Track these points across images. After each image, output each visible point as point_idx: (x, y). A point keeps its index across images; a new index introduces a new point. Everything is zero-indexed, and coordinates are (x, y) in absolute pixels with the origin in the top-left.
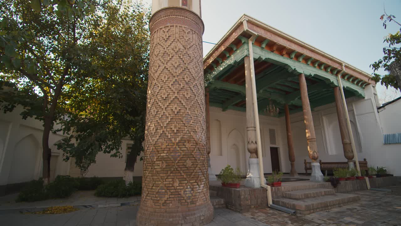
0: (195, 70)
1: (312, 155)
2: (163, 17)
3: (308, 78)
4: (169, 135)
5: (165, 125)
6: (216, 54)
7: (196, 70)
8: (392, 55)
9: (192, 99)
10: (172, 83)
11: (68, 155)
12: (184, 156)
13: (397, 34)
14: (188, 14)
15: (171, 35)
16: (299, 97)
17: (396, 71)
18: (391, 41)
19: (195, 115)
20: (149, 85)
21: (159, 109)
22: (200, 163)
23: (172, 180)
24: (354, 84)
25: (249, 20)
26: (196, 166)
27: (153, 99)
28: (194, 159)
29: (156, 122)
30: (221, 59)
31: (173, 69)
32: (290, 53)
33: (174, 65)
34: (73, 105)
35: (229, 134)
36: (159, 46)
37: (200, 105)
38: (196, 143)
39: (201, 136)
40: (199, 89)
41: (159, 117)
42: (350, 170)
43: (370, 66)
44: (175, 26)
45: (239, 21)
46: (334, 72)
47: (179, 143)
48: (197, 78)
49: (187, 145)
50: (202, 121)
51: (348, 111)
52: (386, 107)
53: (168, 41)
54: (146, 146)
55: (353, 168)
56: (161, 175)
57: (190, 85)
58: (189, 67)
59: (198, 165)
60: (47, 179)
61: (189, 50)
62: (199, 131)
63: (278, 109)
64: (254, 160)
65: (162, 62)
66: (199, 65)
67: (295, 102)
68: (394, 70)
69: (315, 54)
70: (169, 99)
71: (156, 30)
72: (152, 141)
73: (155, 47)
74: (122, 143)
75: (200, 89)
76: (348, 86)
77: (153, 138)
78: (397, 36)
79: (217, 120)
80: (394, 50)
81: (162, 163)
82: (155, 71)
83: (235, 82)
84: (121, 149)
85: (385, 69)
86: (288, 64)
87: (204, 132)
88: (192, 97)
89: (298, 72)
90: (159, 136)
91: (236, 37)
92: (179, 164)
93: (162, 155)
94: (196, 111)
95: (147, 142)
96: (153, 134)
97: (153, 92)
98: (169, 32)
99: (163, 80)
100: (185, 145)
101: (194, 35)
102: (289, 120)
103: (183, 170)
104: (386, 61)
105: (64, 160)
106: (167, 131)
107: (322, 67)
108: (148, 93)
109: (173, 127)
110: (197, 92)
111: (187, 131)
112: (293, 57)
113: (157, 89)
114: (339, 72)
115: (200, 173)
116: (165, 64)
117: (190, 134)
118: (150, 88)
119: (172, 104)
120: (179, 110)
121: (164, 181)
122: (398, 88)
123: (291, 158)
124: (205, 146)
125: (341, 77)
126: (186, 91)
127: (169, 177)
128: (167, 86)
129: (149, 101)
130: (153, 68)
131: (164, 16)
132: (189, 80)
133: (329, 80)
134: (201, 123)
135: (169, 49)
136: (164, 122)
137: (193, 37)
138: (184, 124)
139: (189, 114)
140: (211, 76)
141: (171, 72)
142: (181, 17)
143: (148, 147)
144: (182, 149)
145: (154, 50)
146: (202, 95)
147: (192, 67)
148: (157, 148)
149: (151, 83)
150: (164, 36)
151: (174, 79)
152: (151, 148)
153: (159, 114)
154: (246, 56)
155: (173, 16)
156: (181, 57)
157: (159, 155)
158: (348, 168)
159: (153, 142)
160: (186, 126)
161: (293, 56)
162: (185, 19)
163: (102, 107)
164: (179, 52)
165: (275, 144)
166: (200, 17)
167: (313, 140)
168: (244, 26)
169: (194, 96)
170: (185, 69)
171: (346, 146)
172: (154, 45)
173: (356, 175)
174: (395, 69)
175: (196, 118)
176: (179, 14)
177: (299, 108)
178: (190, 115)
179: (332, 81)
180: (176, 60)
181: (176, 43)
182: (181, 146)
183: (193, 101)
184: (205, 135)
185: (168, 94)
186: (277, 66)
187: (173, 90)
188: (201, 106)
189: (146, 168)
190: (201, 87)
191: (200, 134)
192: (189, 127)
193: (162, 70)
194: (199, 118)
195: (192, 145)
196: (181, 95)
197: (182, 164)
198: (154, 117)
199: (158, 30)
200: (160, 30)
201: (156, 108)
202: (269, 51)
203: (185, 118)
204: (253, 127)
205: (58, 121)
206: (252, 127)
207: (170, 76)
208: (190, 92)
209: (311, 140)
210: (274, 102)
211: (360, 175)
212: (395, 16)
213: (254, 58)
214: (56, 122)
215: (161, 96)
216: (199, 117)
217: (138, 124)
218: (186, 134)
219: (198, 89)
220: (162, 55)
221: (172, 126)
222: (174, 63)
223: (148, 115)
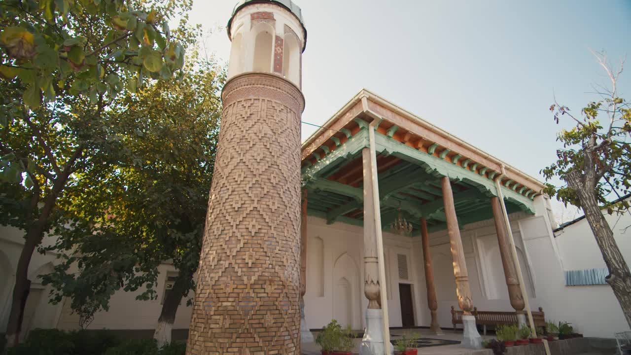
0: (287, 167)
1: (463, 304)
2: (244, 85)
3: (455, 183)
4: (240, 270)
5: (234, 254)
6: (321, 141)
7: (290, 166)
8: (569, 159)
9: (281, 212)
10: (251, 186)
11: (61, 293)
12: (262, 308)
13: (574, 131)
14: (281, 83)
15: (254, 113)
16: (441, 208)
17: (577, 183)
18: (565, 140)
19: (285, 239)
20: (214, 185)
21: (227, 226)
22: (288, 320)
23: (239, 350)
24: (519, 193)
25: (370, 97)
26: (280, 325)
27: (217, 208)
28: (277, 312)
29: (219, 247)
30: (328, 148)
31: (254, 163)
32: (427, 146)
33: (255, 158)
34: (83, 206)
35: (336, 261)
36: (234, 128)
37: (292, 221)
38: (283, 285)
39: (291, 273)
40: (292, 196)
41: (225, 240)
42: (520, 327)
43: (540, 171)
44: (261, 100)
45: (356, 98)
46: (491, 175)
47: (254, 284)
48: (291, 178)
49: (269, 288)
50: (294, 248)
51: (513, 233)
52: (565, 229)
53: (249, 121)
54: (199, 288)
55: (524, 324)
56: (220, 340)
57: (279, 189)
58: (278, 162)
59: (284, 323)
60: (14, 336)
61: (281, 136)
62: (289, 264)
63: (411, 225)
64: (375, 312)
65: (238, 152)
66: (294, 159)
67: (437, 215)
68: (573, 182)
69: (463, 149)
70: (243, 211)
71: (232, 103)
72: (210, 278)
73: (227, 128)
74: (158, 275)
75: (294, 195)
76: (511, 196)
77: (212, 275)
78: (574, 133)
79: (318, 238)
80: (571, 152)
81: (224, 319)
82: (224, 165)
83: (348, 181)
84: (156, 286)
85: (560, 177)
86: (424, 161)
87: (296, 266)
88: (281, 209)
89: (440, 174)
90: (222, 272)
91: (351, 119)
92: (251, 322)
93: (225, 304)
94: (286, 232)
95: (202, 279)
96: (213, 267)
97: (218, 198)
98: (251, 107)
99: (236, 180)
100: (264, 289)
101: (289, 115)
102: (428, 243)
103: (259, 332)
104: (562, 166)
105: (51, 301)
106: (236, 263)
107: (474, 168)
108: (211, 199)
109: (246, 257)
110: (288, 201)
111: (270, 264)
112: (433, 152)
113: (225, 193)
114: (497, 176)
115: (286, 338)
116: (242, 155)
117: (273, 270)
118: (214, 190)
119: (247, 219)
120: (259, 229)
121: (225, 351)
122: (581, 208)
123: (432, 304)
124: (297, 289)
125: (500, 183)
126: (272, 199)
127: (234, 345)
128: (242, 189)
129: (211, 211)
130: (222, 159)
131: (246, 83)
132: (277, 182)
133: (485, 187)
134: (293, 251)
135: (249, 134)
136: (234, 248)
137: (287, 117)
138: (266, 252)
139: (275, 236)
140: (311, 172)
141: (250, 168)
142: (272, 88)
143: (202, 290)
144: (260, 295)
145: (226, 131)
146: (297, 205)
147: (283, 163)
148: (216, 291)
149: (217, 183)
150: (243, 113)
151: (254, 179)
152: (208, 291)
153: (226, 234)
154: (365, 147)
155: (259, 86)
156: (268, 147)
157: (220, 304)
158: (517, 323)
159: (211, 280)
160: (269, 257)
161: (433, 150)
162: (276, 90)
163: (132, 213)
164: (264, 138)
165: (407, 278)
166: (299, 89)
167: (464, 279)
168: (364, 106)
169: (284, 207)
170: (272, 164)
171: (512, 288)
172: (227, 125)
173: (529, 337)
174: (574, 180)
175: (284, 242)
176: (269, 83)
177: (442, 224)
178: (276, 238)
179: (488, 188)
180: (259, 150)
181: (260, 124)
182: (256, 291)
183: (282, 214)
184: (299, 270)
185: (243, 202)
186: (410, 163)
187: (250, 197)
188: (294, 224)
189: (196, 326)
190: (296, 192)
191: (290, 269)
192: (274, 257)
193: (236, 165)
194: (290, 243)
195: (275, 289)
196: (263, 205)
197: (257, 321)
198: (217, 239)
199: (235, 103)
200: (238, 104)
201: (220, 224)
202: (399, 142)
203: (267, 243)
204: (375, 257)
205: (52, 231)
206: (372, 257)
207: (249, 175)
208: (278, 201)
209: (460, 279)
210: (406, 214)
211: (535, 336)
212: (569, 108)
213: (376, 151)
214: (48, 232)
215: (232, 205)
216: (290, 241)
217: (188, 245)
218: (267, 270)
219: (290, 196)
220: (239, 141)
221: (245, 255)
222: (255, 154)
223: (206, 235)
